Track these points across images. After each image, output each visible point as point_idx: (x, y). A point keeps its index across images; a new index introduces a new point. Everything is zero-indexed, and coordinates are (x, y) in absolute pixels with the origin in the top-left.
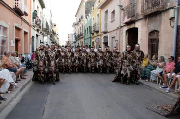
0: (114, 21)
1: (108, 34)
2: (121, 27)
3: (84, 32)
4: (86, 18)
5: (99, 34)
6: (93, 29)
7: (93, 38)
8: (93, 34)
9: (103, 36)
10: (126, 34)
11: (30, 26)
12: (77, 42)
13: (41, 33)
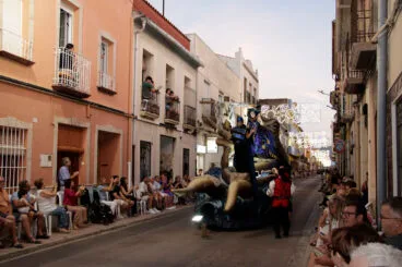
11: (129, 117)
13: (186, 131)
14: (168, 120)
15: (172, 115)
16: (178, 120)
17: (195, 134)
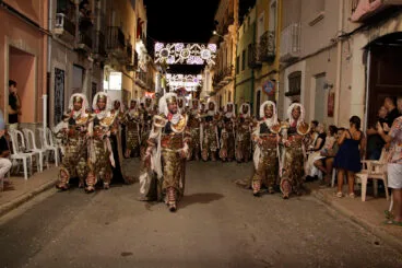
0: (321, 18)
1: (301, 67)
2: (346, 36)
3: (234, 63)
4: (241, 21)
5: (276, 66)
6: (258, 53)
7: (259, 80)
8: (260, 67)
9: (288, 71)
10: (365, 61)
11: (43, 33)
12: (218, 94)
13: (95, 61)
14: (82, 46)
15: (87, 40)
16: (90, 46)
17: (102, 66)
